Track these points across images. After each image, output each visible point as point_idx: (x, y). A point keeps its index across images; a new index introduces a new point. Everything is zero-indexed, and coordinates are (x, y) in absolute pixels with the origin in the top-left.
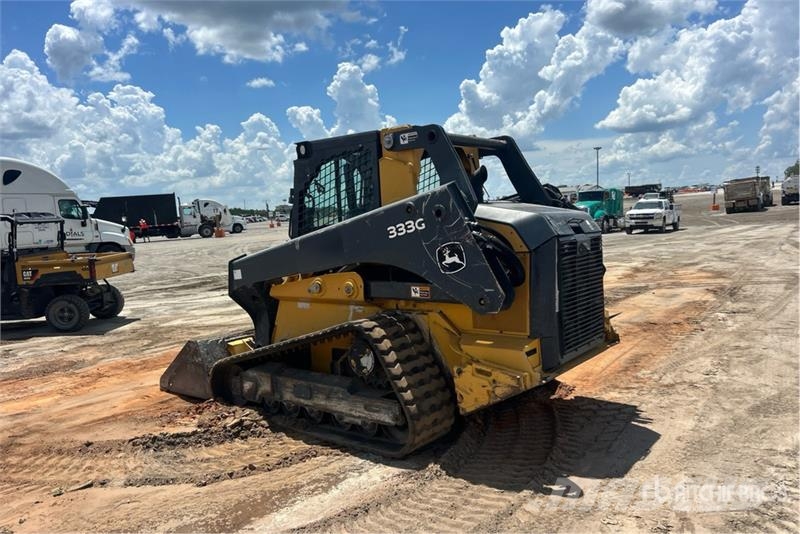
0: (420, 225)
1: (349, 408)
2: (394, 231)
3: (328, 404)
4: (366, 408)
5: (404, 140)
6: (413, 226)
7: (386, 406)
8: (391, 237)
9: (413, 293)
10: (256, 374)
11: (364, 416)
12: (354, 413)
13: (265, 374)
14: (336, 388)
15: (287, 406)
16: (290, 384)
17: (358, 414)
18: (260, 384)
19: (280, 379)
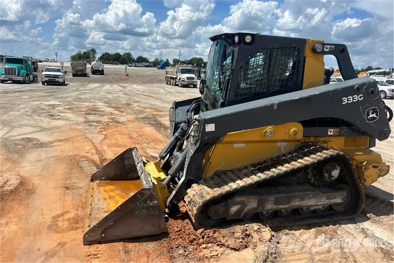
0: (360, 98)
1: (316, 201)
2: (346, 100)
3: (301, 203)
4: (327, 199)
5: (326, 49)
6: (357, 98)
7: (339, 194)
8: (343, 103)
9: (329, 132)
10: (243, 199)
11: (325, 203)
12: (319, 203)
13: (252, 197)
14: (308, 193)
15: (266, 213)
16: (272, 198)
17: (321, 203)
18: (247, 205)
19: (264, 197)
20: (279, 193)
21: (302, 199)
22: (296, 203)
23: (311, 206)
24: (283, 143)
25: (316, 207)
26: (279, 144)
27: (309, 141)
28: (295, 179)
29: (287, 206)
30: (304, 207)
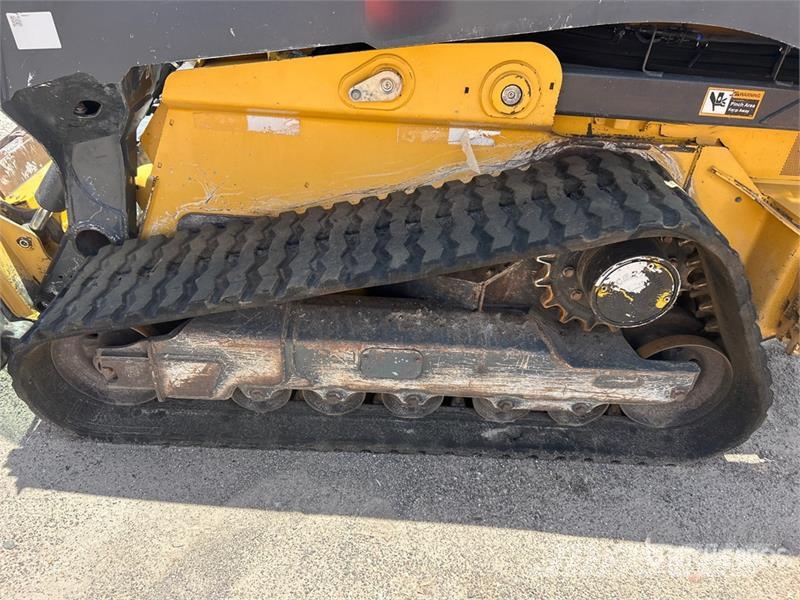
1: (542, 386)
3: (477, 382)
4: (597, 384)
7: (655, 374)
9: (708, 103)
10: (215, 344)
11: (588, 395)
12: (555, 394)
13: (253, 342)
14: (510, 353)
15: (327, 395)
16: (348, 352)
17: (568, 395)
18: (232, 367)
19: (311, 346)
20: (377, 338)
21: (481, 371)
22: (455, 380)
23: (522, 396)
24: (472, 133)
25: (543, 403)
26: (454, 134)
27: (611, 132)
28: (478, 288)
29: (415, 385)
30: (492, 395)
